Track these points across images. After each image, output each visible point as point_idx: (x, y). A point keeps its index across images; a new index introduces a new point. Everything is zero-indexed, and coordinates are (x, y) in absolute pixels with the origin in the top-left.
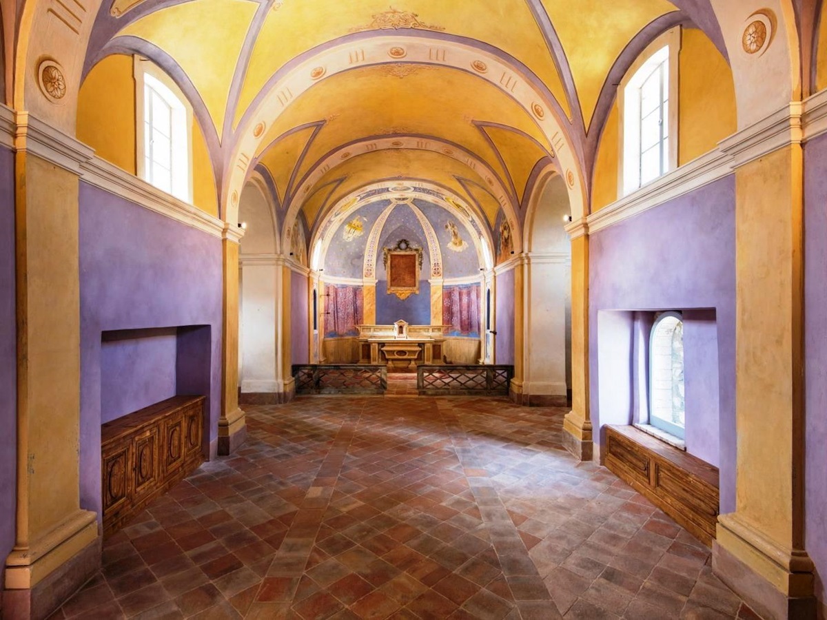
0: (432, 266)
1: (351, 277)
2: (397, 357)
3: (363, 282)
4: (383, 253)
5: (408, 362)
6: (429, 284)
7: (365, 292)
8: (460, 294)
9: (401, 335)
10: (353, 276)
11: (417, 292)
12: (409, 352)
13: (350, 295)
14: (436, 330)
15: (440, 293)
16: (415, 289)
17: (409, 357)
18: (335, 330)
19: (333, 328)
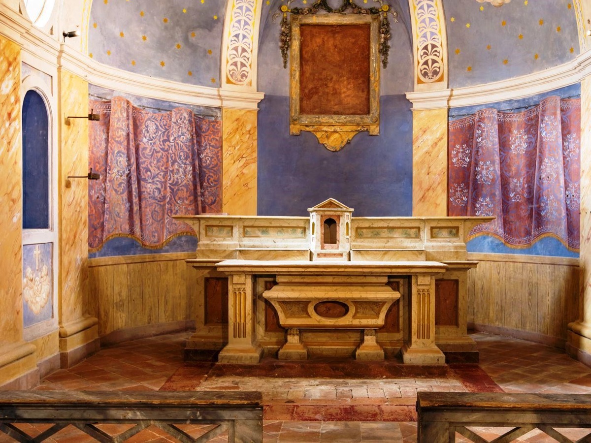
0: (418, 54)
1: (185, 81)
2: (316, 319)
3: (220, 97)
4: (279, 20)
5: (355, 337)
6: (409, 104)
7: (227, 127)
8: (503, 129)
9: (329, 248)
10: (192, 76)
11: (375, 130)
12: (359, 303)
13: (182, 135)
14: (445, 233)
15: (440, 129)
16: (367, 119)
17: (356, 322)
18: (132, 231)
19: (127, 227)
